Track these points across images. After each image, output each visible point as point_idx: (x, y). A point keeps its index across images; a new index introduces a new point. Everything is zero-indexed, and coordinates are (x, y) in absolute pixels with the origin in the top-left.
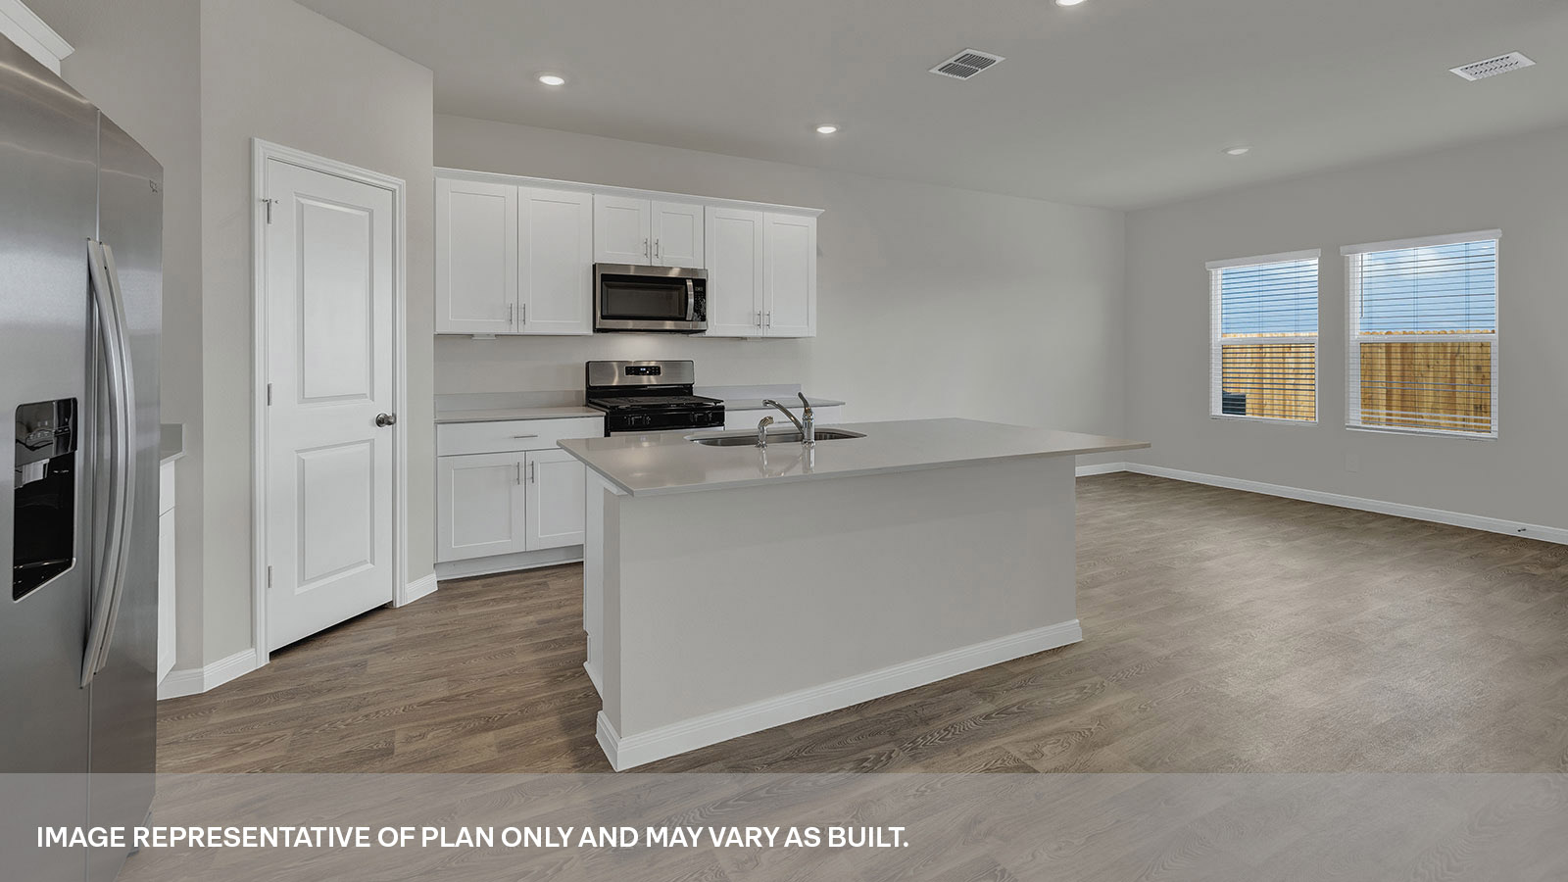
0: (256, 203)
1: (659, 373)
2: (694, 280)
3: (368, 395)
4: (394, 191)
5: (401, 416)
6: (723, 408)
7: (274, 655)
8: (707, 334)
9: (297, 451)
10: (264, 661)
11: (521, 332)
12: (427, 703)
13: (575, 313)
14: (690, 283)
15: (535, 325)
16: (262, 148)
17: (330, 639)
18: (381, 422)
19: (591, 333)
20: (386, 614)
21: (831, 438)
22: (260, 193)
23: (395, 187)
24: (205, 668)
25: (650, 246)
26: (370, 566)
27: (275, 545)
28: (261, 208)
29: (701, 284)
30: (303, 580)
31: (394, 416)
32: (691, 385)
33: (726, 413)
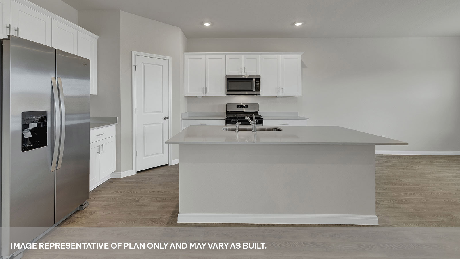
0: (133, 66)
1: (247, 107)
2: (256, 79)
3: (162, 112)
4: (168, 60)
5: (170, 117)
6: (262, 119)
7: (137, 172)
8: (261, 95)
9: (143, 125)
10: (135, 173)
11: (206, 95)
12: (155, 191)
13: (221, 89)
14: (254, 80)
15: (210, 93)
16: (134, 53)
17: (151, 171)
18: (165, 118)
19: (225, 95)
20: (167, 167)
21: (276, 130)
22: (133, 64)
23: (168, 59)
24: (121, 173)
25: (243, 69)
26: (162, 154)
27: (138, 146)
28: (134, 67)
29: (258, 79)
30: (145, 156)
31: (169, 117)
32: (258, 111)
33: (264, 120)
